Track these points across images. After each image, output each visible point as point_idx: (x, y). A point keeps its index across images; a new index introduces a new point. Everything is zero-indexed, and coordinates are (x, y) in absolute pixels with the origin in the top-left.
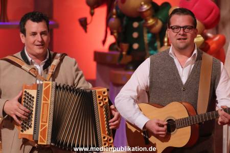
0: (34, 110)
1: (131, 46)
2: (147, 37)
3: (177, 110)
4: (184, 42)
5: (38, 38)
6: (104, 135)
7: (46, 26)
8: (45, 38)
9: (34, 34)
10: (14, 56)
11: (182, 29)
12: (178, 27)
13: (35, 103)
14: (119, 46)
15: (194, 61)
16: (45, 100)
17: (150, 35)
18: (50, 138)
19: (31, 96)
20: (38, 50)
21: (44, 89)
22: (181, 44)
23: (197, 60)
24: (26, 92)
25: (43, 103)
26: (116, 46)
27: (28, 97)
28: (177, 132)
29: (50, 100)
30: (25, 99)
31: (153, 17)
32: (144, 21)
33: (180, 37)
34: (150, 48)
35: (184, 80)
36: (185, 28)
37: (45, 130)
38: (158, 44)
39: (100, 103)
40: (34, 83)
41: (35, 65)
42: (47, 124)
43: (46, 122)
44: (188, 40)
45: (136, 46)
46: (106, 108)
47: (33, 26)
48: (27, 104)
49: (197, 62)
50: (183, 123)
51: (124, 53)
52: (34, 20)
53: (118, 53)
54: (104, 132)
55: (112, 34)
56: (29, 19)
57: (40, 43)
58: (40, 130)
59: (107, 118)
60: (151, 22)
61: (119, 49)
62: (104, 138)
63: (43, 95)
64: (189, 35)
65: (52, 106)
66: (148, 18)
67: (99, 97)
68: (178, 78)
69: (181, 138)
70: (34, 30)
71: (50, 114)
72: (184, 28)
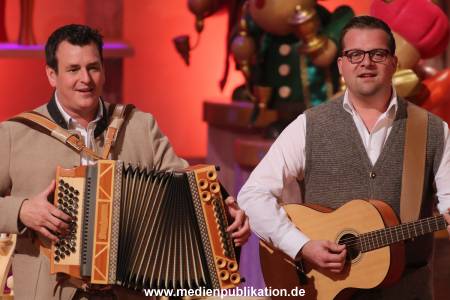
0: (80, 216)
1: (275, 92)
2: (307, 74)
3: (361, 216)
4: (373, 81)
5: (83, 76)
6: (220, 257)
7: (97, 52)
8: (96, 76)
9: (75, 68)
10: (36, 113)
11: (367, 55)
12: (359, 52)
13: (80, 203)
14: (252, 91)
15: (392, 120)
16: (103, 196)
17: (312, 70)
18: (114, 271)
19: (72, 189)
20: (82, 101)
21: (100, 176)
22: (366, 86)
23: (397, 119)
24: (62, 182)
25: (99, 203)
26: (247, 92)
27: (66, 192)
28: (363, 259)
29: (113, 197)
30: (61, 195)
31: (319, 34)
32: (301, 43)
33: (364, 71)
34: (313, 96)
35: (374, 156)
36: (374, 54)
37: (104, 255)
38: (328, 87)
39: (205, 196)
40: (78, 165)
41: (77, 129)
42: (107, 244)
43: (106, 240)
44: (379, 78)
45: (285, 92)
46: (217, 205)
47: (72, 53)
48: (66, 205)
49: (398, 122)
50: (374, 241)
51: (262, 105)
52: (74, 42)
53: (251, 106)
54: (219, 252)
55: (238, 67)
56: (63, 39)
57: (86, 87)
58: (95, 256)
59: (221, 224)
60: (314, 44)
61: (253, 98)
62: (220, 262)
63: (98, 187)
64: (381, 67)
65: (117, 209)
66: (308, 36)
67: (202, 184)
68: (362, 153)
69: (370, 271)
70: (74, 61)
71: (113, 224)
72: (371, 53)
